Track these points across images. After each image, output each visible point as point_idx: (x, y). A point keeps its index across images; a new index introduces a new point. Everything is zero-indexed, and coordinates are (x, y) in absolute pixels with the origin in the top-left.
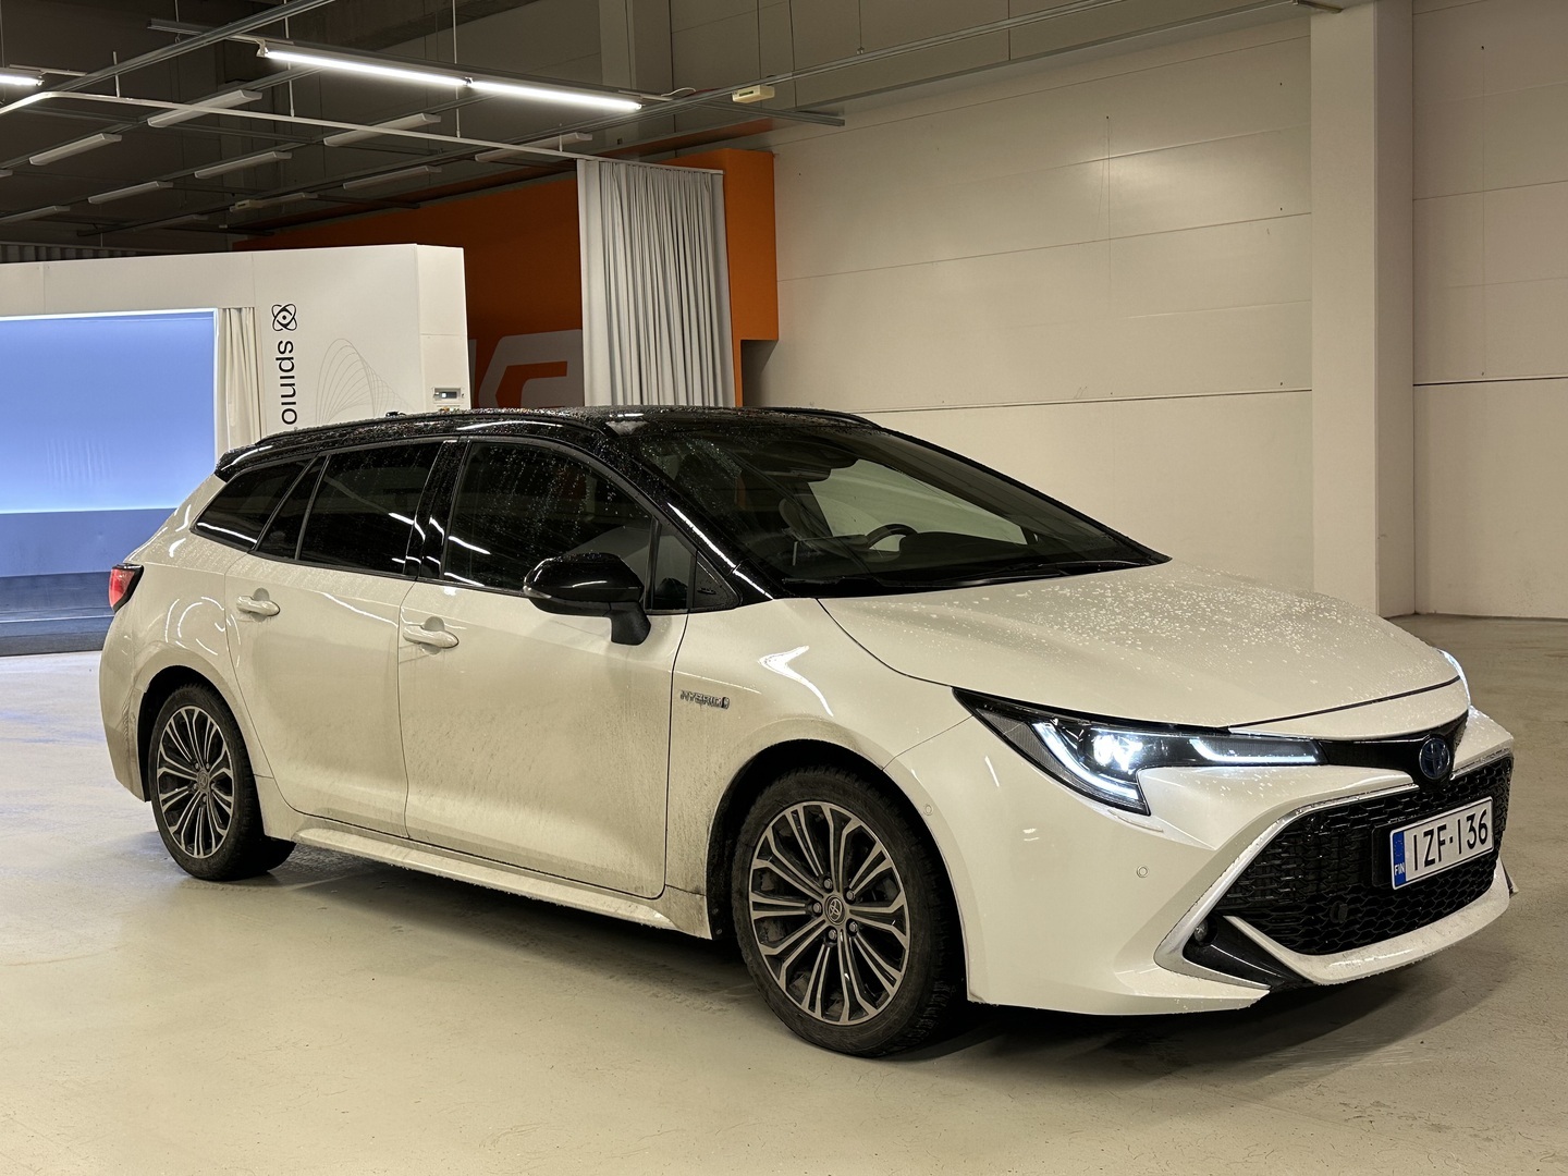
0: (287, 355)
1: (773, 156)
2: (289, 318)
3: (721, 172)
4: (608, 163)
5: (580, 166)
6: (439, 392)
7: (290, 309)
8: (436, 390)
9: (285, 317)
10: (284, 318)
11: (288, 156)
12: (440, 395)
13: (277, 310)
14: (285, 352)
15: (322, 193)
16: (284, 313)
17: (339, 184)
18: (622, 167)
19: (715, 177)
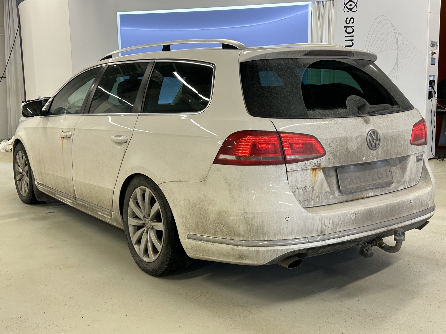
0: (350, 25)
2: (353, 5)
8: (431, 42)
14: (349, 24)
16: (351, 3)
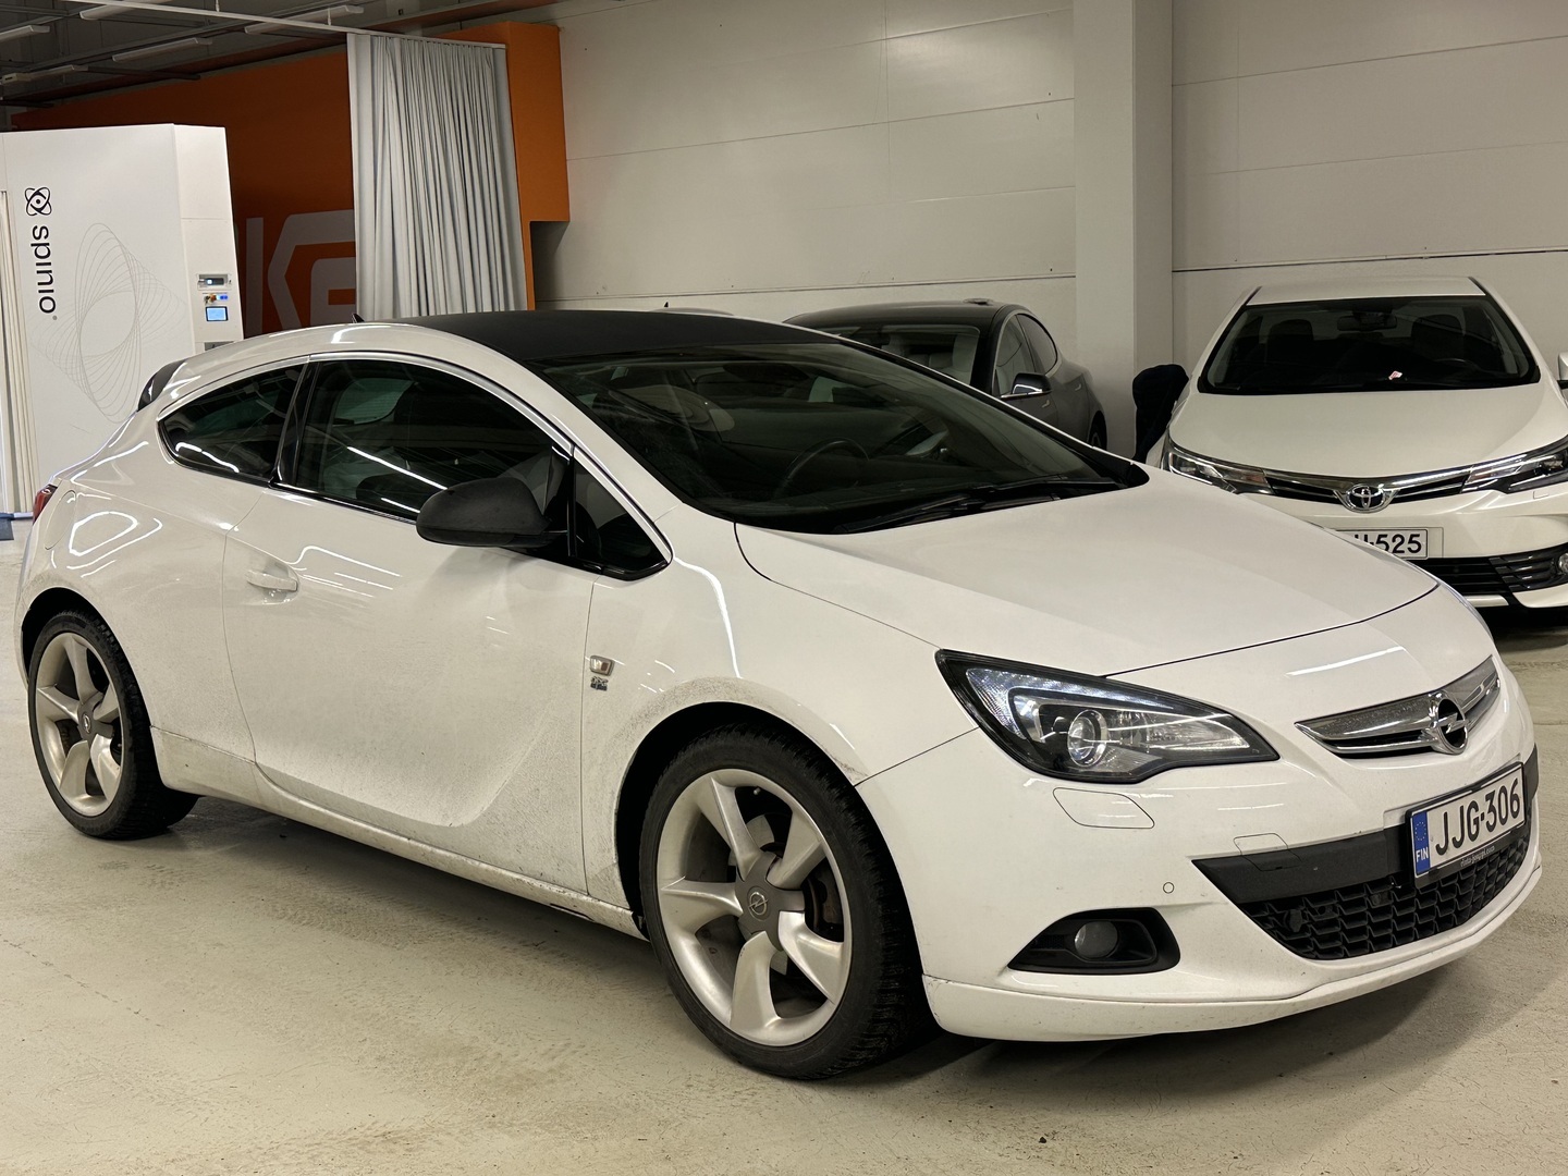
1: (559, 29)
2: (43, 202)
3: (503, 46)
4: (381, 39)
5: (350, 39)
6: (204, 279)
7: (44, 192)
8: (201, 277)
9: (39, 201)
10: (38, 202)
11: (46, 30)
12: (205, 282)
13: (32, 192)
15: (93, 65)
16: (38, 197)
17: (109, 56)
18: (396, 41)
19: (497, 51)
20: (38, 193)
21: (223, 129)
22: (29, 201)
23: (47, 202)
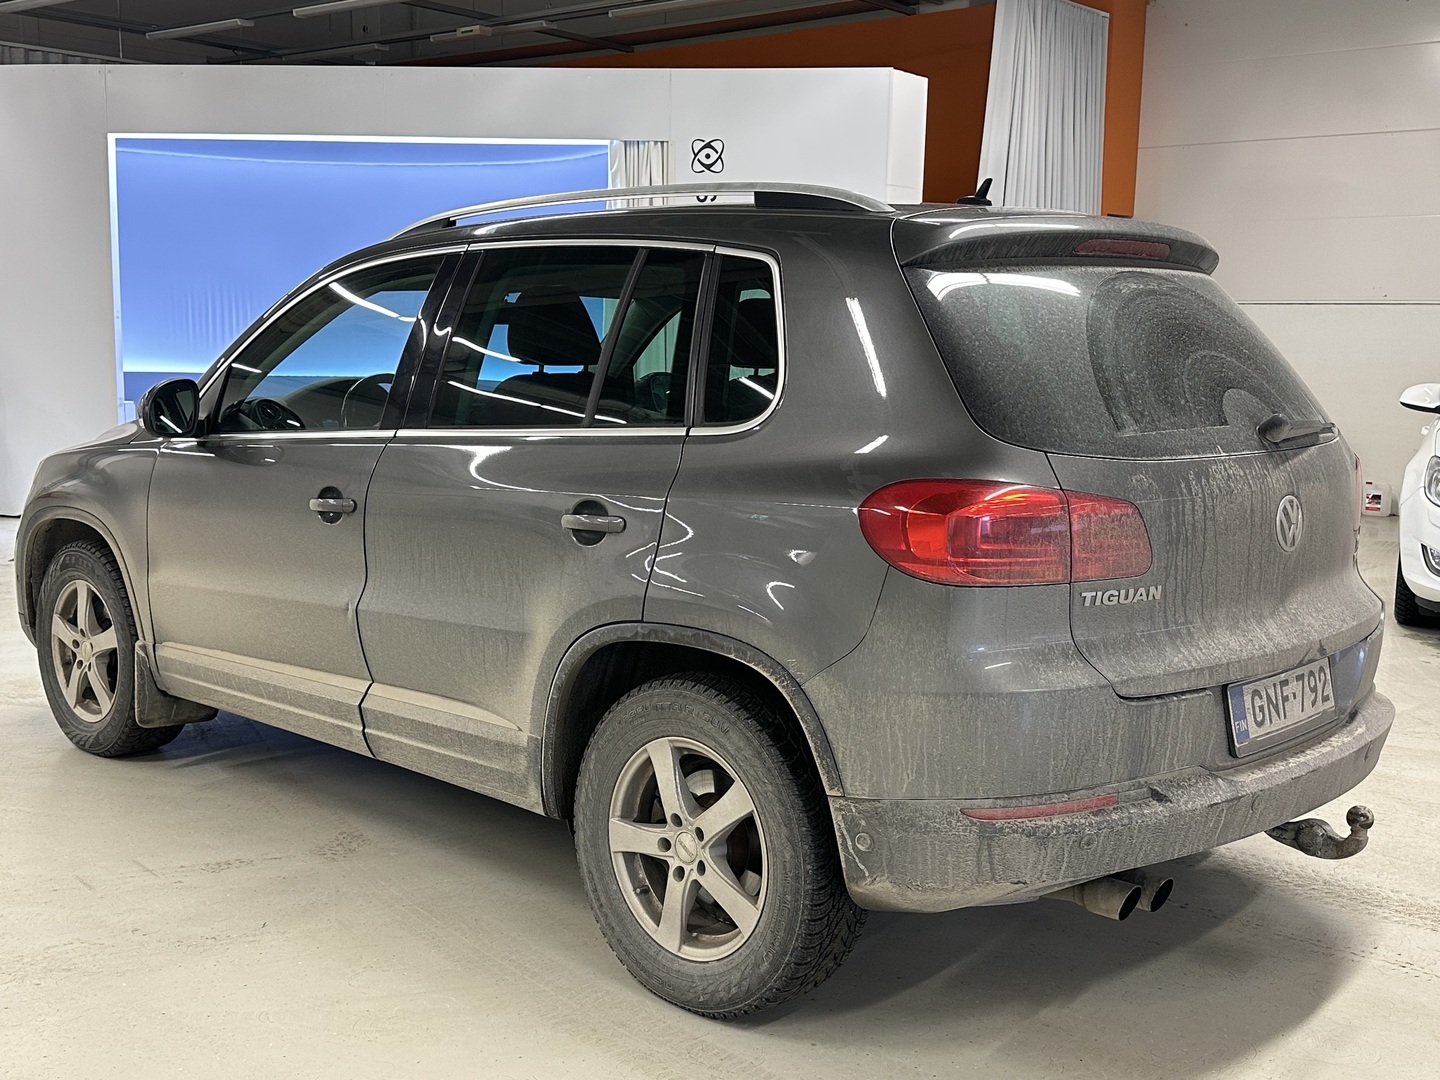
2: (714, 156)
3: (1108, 15)
7: (717, 145)
9: (708, 154)
10: (708, 156)
13: (698, 145)
16: (708, 151)
19: (1104, 20)
20: (708, 145)
21: (926, 80)
22: (696, 155)
23: (720, 157)
